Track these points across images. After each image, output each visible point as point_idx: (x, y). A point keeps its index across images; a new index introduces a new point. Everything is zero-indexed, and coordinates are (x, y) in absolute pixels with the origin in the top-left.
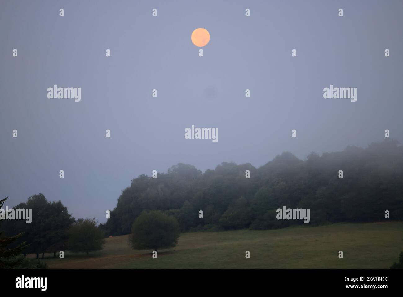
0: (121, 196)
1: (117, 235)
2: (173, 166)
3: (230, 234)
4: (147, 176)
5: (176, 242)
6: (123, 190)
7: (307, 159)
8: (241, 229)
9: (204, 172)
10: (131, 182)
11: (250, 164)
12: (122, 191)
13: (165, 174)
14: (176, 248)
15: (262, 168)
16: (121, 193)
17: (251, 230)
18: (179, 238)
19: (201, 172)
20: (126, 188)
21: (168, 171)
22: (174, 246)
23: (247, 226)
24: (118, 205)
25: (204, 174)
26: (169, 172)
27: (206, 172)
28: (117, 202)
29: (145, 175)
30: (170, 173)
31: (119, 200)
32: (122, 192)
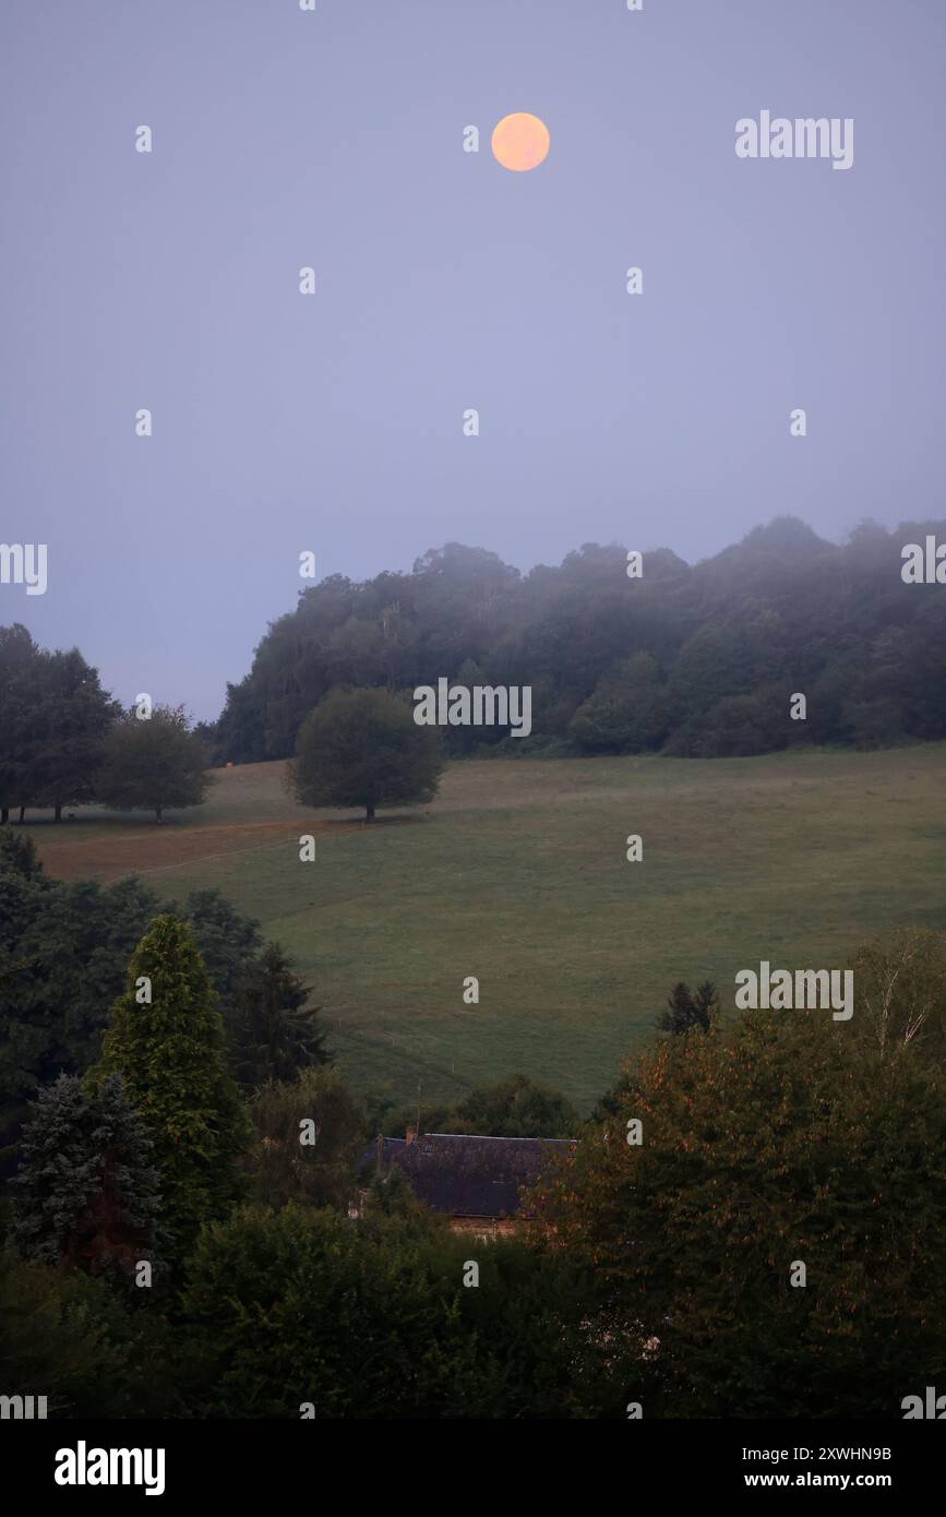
0: (266, 640)
1: (249, 761)
2: (431, 553)
3: (602, 767)
4: (348, 580)
5: (434, 788)
6: (272, 621)
7: (848, 541)
8: (636, 752)
9: (525, 573)
10: (300, 597)
11: (671, 552)
12: (270, 624)
13: (403, 575)
14: (435, 807)
15: (706, 564)
16: (265, 631)
17: (666, 755)
18: (443, 775)
19: (517, 572)
20: (282, 615)
21: (415, 565)
22: (428, 800)
23: (655, 744)
24: (255, 667)
25: (525, 578)
26: (415, 570)
27: (531, 573)
28: (253, 657)
29: (343, 578)
30: (420, 573)
31: (259, 653)
32: (271, 629)
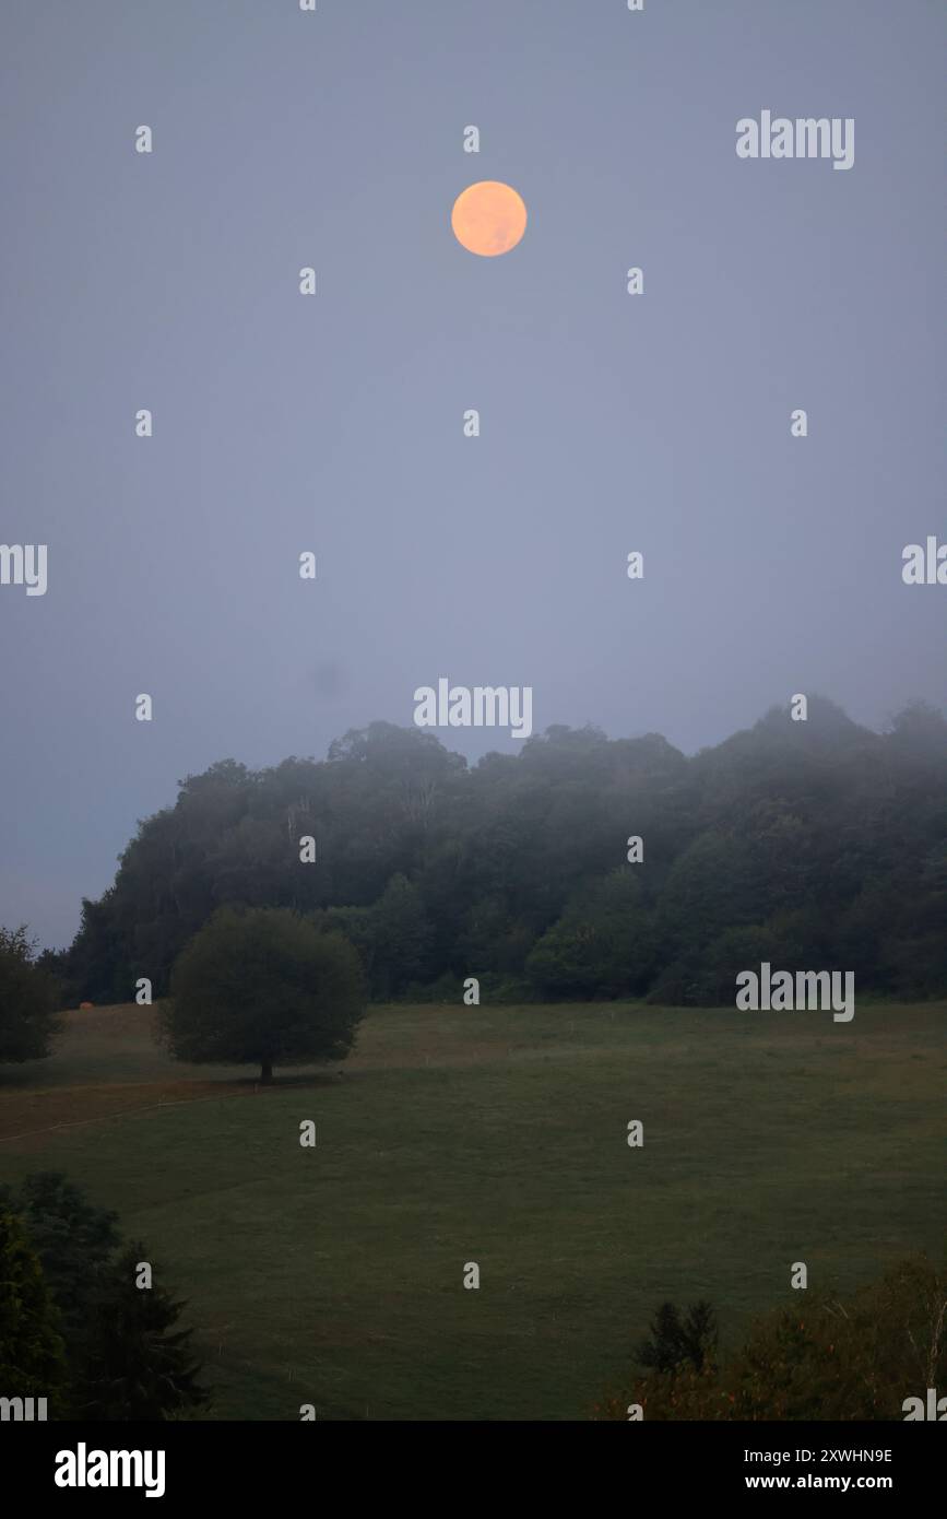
0: (135, 844)
1: (113, 1001)
2: (352, 734)
3: (570, 1016)
4: (243, 767)
5: (350, 1040)
6: (144, 820)
7: (890, 728)
8: (613, 997)
9: (472, 762)
10: (180, 789)
11: (663, 738)
12: (140, 823)
13: (314, 762)
14: (349, 1065)
15: (707, 756)
16: (134, 833)
17: (651, 1003)
18: (362, 1023)
19: (463, 761)
20: (157, 812)
21: (330, 750)
22: (342, 1055)
23: (638, 987)
24: (122, 879)
25: (473, 769)
26: (331, 756)
27: (481, 761)
28: (118, 866)
29: (237, 765)
30: (336, 759)
31: (126, 860)
32: (140, 830)
